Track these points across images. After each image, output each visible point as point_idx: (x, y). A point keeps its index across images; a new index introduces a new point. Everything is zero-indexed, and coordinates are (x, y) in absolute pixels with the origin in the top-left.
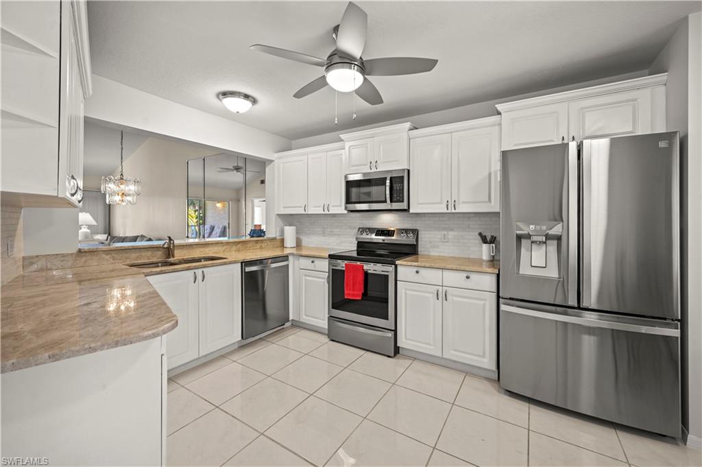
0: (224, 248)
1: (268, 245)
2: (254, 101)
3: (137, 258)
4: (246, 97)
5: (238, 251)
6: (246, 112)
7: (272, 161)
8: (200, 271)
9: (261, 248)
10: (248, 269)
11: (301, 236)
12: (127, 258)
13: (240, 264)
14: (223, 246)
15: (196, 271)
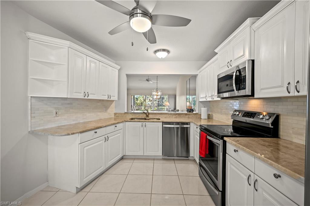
0: (169, 116)
1: (193, 116)
2: (168, 52)
3: (138, 116)
4: (164, 50)
5: (176, 118)
6: (166, 57)
7: (198, 75)
8: (145, 123)
9: (189, 118)
10: (165, 126)
11: (213, 114)
12: (136, 116)
13: (162, 123)
14: (169, 115)
15: (143, 123)
